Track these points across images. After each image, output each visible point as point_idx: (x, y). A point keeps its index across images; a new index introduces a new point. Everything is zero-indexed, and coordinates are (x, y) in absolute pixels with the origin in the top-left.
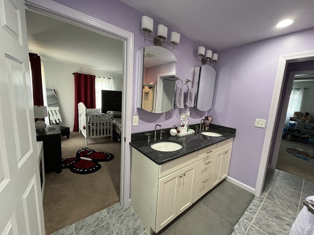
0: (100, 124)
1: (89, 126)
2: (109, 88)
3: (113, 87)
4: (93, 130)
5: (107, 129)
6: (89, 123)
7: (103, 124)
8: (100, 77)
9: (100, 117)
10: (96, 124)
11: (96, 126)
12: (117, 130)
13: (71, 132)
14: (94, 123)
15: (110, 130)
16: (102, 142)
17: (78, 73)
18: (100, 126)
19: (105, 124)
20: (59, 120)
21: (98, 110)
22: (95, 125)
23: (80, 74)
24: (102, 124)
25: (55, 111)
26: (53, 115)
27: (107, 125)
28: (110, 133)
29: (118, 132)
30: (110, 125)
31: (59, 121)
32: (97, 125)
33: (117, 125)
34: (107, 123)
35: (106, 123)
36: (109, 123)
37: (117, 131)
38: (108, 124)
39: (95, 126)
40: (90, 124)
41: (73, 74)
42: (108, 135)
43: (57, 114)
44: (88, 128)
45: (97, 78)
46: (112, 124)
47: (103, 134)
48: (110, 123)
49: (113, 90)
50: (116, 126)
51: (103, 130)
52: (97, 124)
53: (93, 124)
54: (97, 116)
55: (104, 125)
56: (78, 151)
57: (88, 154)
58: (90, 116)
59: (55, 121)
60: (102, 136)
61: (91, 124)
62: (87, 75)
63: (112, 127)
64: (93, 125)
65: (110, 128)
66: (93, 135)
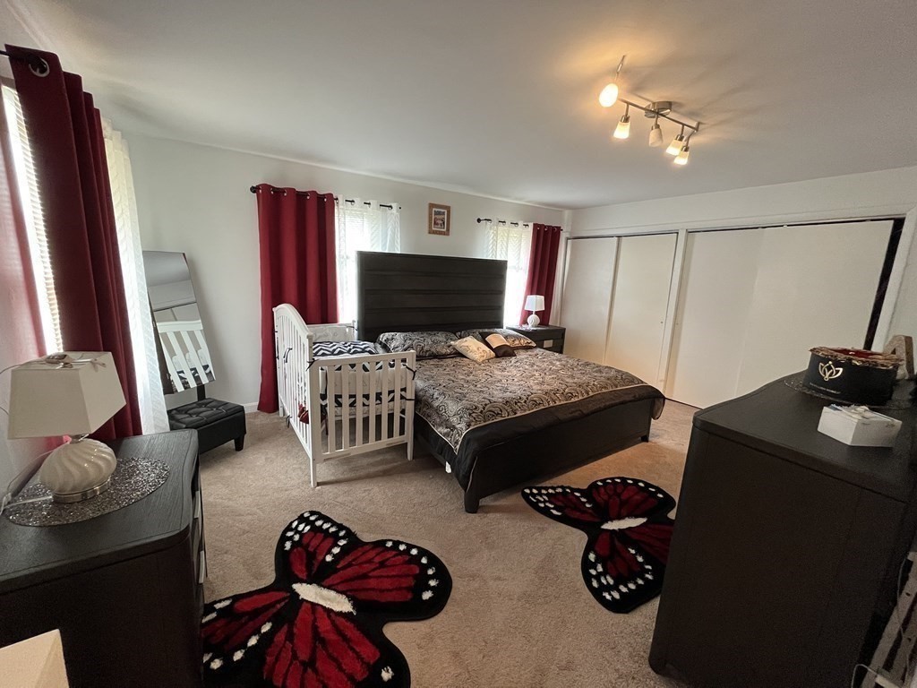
0: (367, 397)
1: (323, 408)
2: (384, 245)
3: (399, 241)
4: (339, 424)
5: (391, 416)
6: (324, 397)
7: (379, 396)
8: (353, 201)
9: (365, 369)
10: (351, 396)
11: (352, 405)
12: (440, 425)
13: (250, 414)
14: (341, 396)
15: (402, 420)
16: (372, 470)
17: (270, 186)
18: (364, 405)
19: (385, 397)
20: (206, 367)
21: (347, 330)
22: (346, 401)
23: (279, 192)
24: (373, 397)
25: (192, 334)
26: (185, 350)
27: (393, 400)
28: (402, 432)
29: (447, 435)
30: (402, 397)
31: (208, 371)
32: (355, 402)
33: (436, 404)
34: (393, 391)
35: (390, 392)
36: (402, 390)
37: (440, 431)
38: (397, 394)
39: (348, 408)
40: (327, 401)
41: (254, 190)
42: (397, 439)
43: (197, 347)
44: (321, 416)
45: (341, 207)
46: (410, 394)
47: (378, 437)
48: (404, 390)
49: (398, 251)
50: (429, 406)
51: (379, 418)
52: (354, 396)
53: (338, 397)
54: (353, 366)
55: (381, 400)
56: (283, 539)
57: (329, 558)
58: (325, 368)
59: (194, 375)
60: (373, 445)
61: (330, 401)
62: (304, 194)
63: (410, 406)
64: (340, 405)
65: (403, 412)
66: (339, 445)
